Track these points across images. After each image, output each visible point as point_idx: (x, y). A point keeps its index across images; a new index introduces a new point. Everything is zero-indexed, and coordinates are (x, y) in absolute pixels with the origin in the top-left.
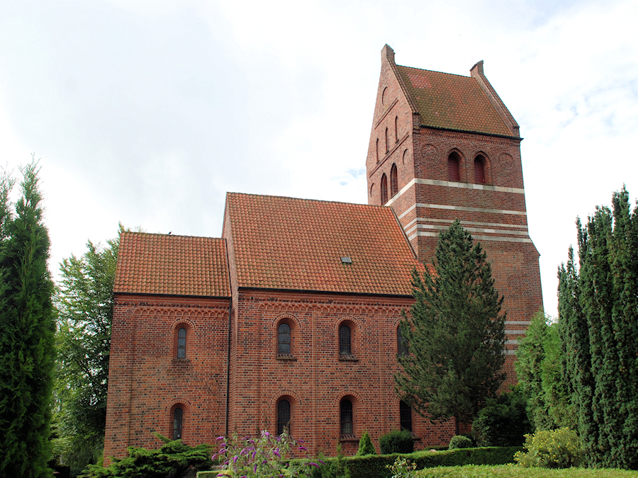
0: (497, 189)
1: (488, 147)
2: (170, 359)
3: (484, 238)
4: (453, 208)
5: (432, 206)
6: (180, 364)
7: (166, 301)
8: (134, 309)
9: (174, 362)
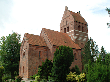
0: (85, 33)
1: (84, 26)
2: (38, 57)
3: (83, 40)
4: (79, 35)
5: (77, 34)
6: (40, 58)
7: (37, 47)
8: (32, 48)
9: (39, 58)
